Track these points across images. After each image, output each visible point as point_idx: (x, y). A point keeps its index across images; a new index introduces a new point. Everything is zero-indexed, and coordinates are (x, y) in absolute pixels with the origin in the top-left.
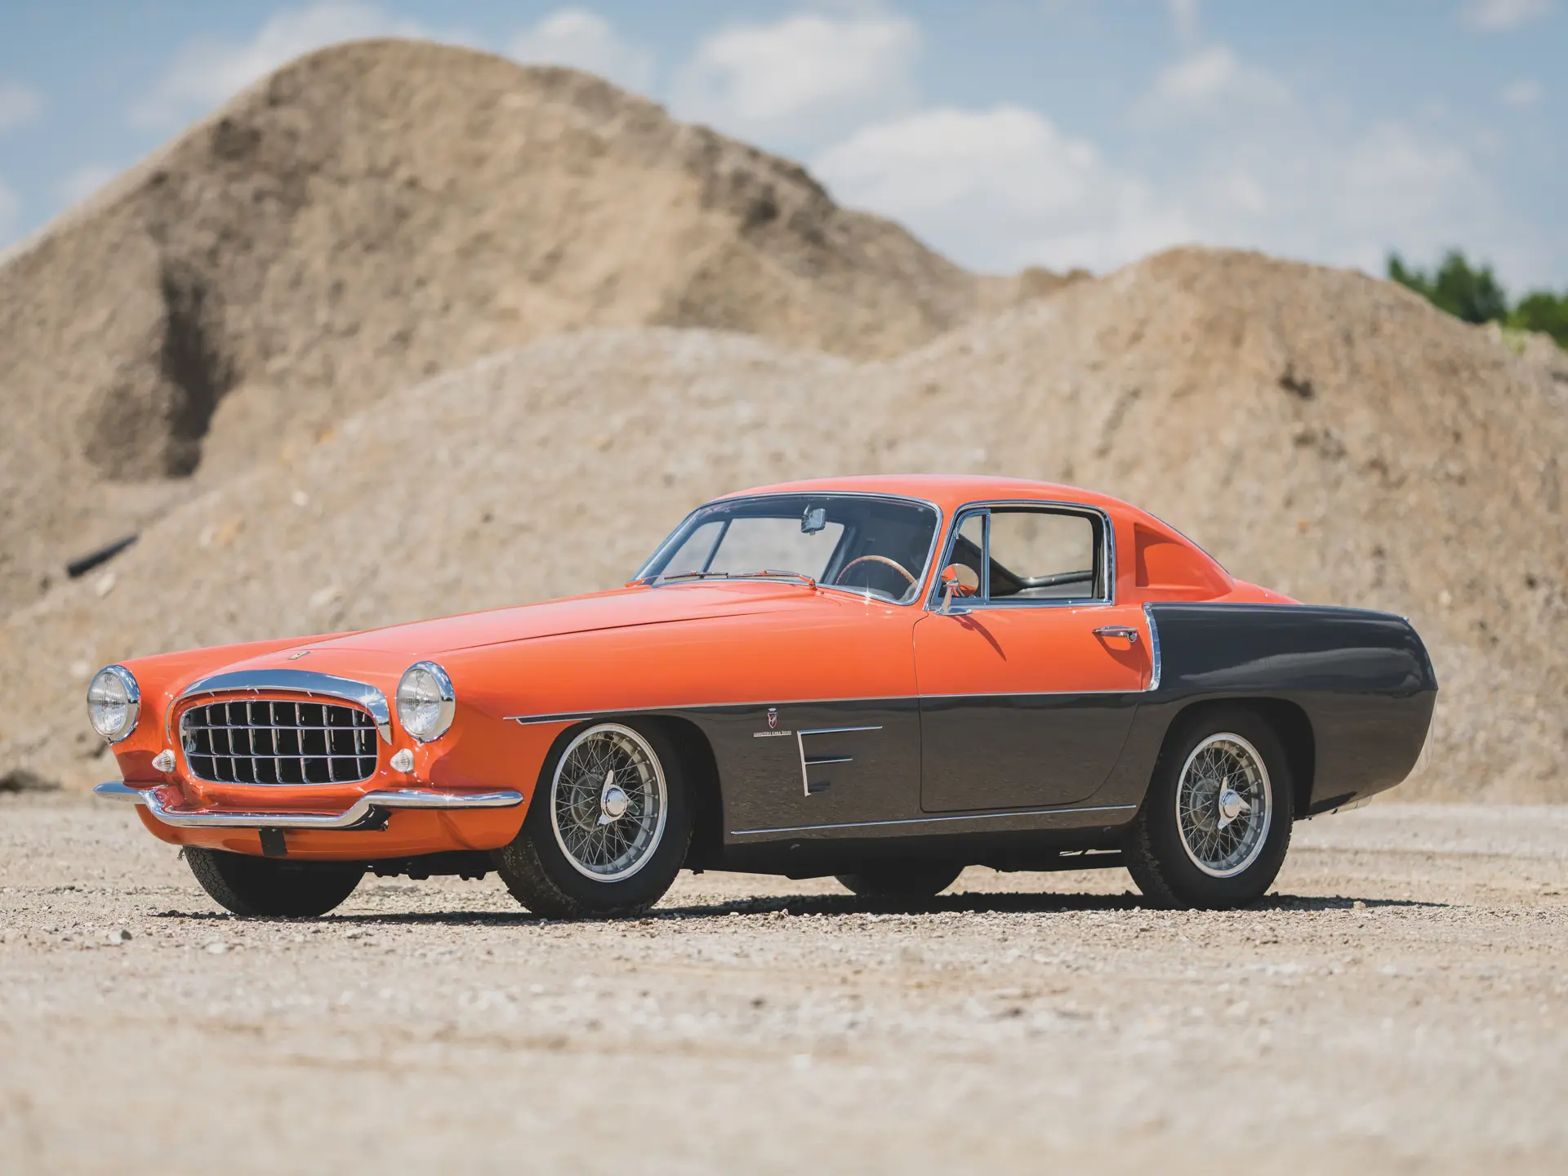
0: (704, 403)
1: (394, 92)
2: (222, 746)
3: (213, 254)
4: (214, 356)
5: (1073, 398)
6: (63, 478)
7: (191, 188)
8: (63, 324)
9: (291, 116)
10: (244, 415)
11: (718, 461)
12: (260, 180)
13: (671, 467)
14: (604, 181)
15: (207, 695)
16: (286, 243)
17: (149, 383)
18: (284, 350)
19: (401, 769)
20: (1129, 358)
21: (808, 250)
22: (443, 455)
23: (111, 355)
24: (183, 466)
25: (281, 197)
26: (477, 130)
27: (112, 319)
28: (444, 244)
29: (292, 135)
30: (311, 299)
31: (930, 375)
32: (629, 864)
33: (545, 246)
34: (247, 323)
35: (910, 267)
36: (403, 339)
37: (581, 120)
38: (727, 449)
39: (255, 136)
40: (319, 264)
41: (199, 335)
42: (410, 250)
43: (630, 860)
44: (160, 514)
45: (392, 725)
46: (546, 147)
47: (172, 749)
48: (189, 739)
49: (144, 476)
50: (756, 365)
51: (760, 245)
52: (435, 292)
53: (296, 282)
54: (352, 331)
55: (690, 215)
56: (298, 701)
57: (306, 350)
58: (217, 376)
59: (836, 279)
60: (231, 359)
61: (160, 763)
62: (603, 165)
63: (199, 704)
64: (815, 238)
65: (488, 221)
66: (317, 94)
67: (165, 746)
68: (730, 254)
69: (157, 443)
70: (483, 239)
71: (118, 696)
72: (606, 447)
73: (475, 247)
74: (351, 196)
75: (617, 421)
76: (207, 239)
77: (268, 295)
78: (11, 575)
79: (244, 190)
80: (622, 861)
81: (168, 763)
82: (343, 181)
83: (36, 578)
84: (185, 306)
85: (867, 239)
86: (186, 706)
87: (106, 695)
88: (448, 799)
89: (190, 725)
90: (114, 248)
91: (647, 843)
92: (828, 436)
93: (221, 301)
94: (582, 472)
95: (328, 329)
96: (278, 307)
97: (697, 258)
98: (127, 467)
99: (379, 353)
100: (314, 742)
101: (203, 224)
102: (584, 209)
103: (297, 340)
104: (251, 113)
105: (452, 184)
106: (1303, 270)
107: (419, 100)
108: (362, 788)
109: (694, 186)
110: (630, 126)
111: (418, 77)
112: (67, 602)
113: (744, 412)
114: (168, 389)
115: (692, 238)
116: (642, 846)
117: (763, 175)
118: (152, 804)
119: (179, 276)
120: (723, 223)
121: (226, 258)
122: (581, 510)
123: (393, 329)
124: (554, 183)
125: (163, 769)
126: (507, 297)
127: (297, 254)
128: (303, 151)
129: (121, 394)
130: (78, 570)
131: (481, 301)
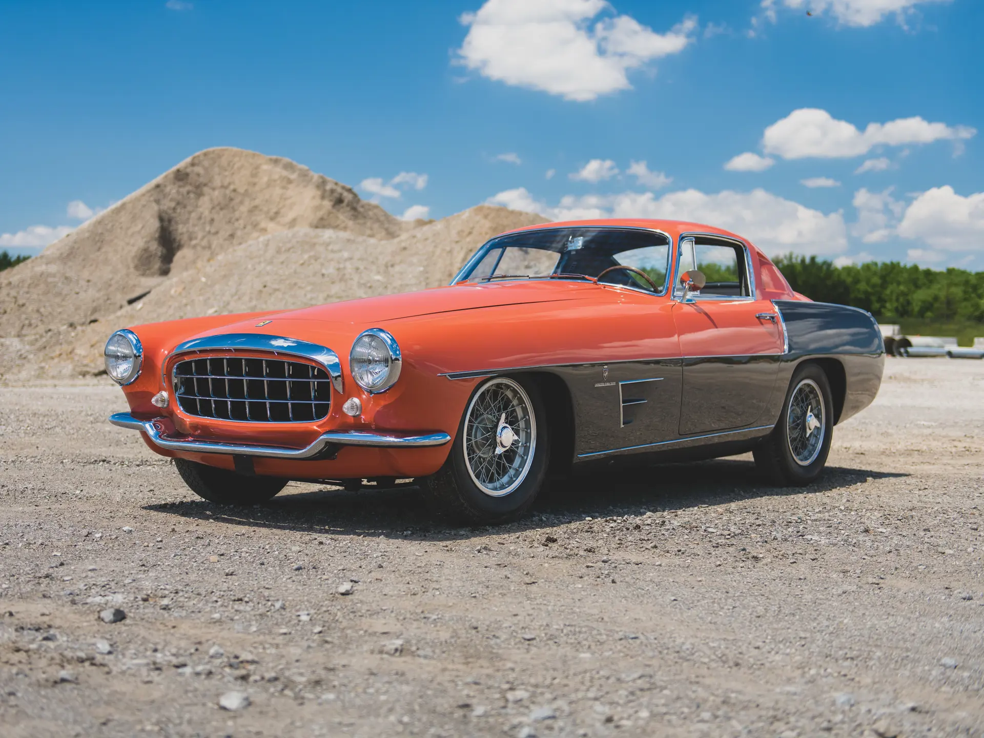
0: (333, 251)
1: (229, 165)
2: (204, 390)
3: (174, 209)
4: (175, 239)
5: (450, 252)
6: (128, 275)
7: (168, 189)
8: (128, 228)
9: (198, 169)
10: (184, 257)
11: (338, 269)
12: (188, 188)
13: (324, 271)
14: (292, 191)
15: (194, 352)
16: (197, 206)
17: (154, 247)
18: (196, 238)
19: (351, 413)
20: (468, 239)
21: (352, 212)
22: (250, 266)
23: (143, 238)
24: (165, 272)
25: (194, 193)
26: (254, 175)
27: (143, 227)
28: (244, 209)
29: (198, 175)
30: (204, 223)
31: (403, 245)
32: (511, 482)
33: (274, 210)
34: (185, 230)
35: (382, 218)
36: (232, 236)
37: (285, 173)
38: (341, 266)
39: (187, 175)
40: (206, 213)
41: (170, 233)
42: (234, 210)
43: (512, 478)
44: (159, 285)
45: (343, 379)
46: (275, 181)
47: (165, 391)
48: (179, 385)
49: (153, 275)
50: (348, 240)
51: (338, 211)
52: (241, 222)
53: (200, 218)
54: (217, 233)
55: (318, 202)
56: (265, 357)
57: (203, 238)
58: (175, 245)
59: (361, 221)
60: (180, 241)
61: (157, 401)
62: (291, 186)
63: (187, 359)
64: (354, 209)
65: (257, 202)
66: (206, 163)
67: (161, 389)
68: (330, 213)
69: (157, 265)
70: (256, 207)
71: (127, 351)
72: (302, 264)
73: (253, 210)
74: (216, 193)
75: (306, 256)
76: (173, 204)
77: (191, 221)
78: (110, 304)
79: (184, 190)
80: (505, 479)
81: (163, 401)
82: (214, 189)
83: (118, 305)
84: (166, 224)
85: (370, 210)
86: (177, 359)
87: (118, 351)
88: (391, 439)
89: (179, 374)
90: (144, 206)
91: (522, 465)
92: (373, 262)
93: (177, 223)
94: (295, 272)
95: (209, 232)
96: (194, 225)
97: (320, 214)
98: (148, 272)
99: (225, 240)
100: (277, 390)
101: (171, 200)
102: (286, 199)
103: (200, 235)
104: (186, 168)
105: (246, 191)
106: (520, 213)
107: (236, 166)
108: (318, 426)
109: (319, 193)
110: (300, 175)
111: (237, 159)
112: (127, 312)
113: (346, 255)
114: (160, 249)
115: (318, 208)
116: (519, 467)
117: (339, 190)
118: (151, 432)
119: (164, 215)
120: (327, 204)
121: (178, 211)
122: (295, 284)
123: (228, 234)
124: (278, 191)
125: (160, 405)
126: (263, 225)
127: (201, 210)
128: (202, 180)
129: (146, 250)
130: (131, 302)
131: (255, 225)
